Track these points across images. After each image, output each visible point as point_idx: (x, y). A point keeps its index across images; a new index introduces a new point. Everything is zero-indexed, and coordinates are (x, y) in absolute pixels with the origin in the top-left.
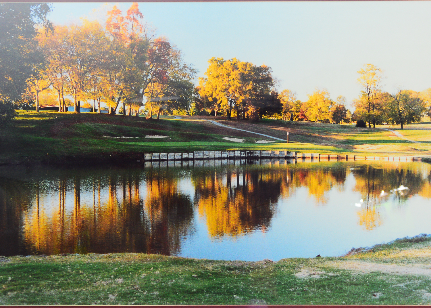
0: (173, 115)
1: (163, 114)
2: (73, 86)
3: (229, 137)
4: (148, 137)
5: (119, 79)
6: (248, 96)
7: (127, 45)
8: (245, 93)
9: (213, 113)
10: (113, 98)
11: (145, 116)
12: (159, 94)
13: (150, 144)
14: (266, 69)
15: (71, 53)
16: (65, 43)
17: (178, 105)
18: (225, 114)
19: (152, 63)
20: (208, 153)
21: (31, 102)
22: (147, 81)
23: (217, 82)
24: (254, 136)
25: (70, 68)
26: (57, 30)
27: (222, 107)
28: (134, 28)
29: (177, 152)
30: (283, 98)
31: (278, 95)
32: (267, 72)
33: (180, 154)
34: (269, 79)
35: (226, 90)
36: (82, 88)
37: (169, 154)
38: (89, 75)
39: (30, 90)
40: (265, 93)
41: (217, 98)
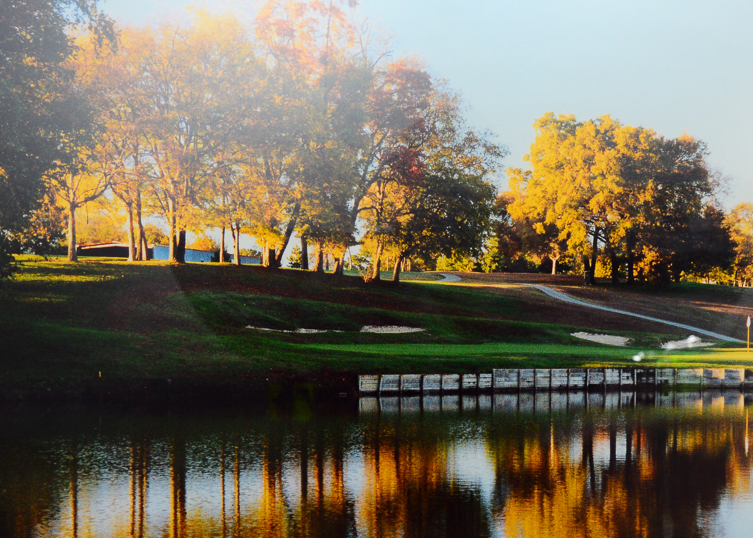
0: (437, 270)
1: (409, 268)
2: (166, 192)
3: (590, 332)
4: (368, 329)
5: (291, 172)
6: (642, 220)
7: (312, 79)
8: (633, 212)
9: (546, 266)
10: (274, 222)
11: (361, 274)
12: (399, 213)
13: (373, 349)
14: (691, 147)
15: (163, 103)
16: (146, 74)
17: (452, 243)
18: (579, 268)
19: (380, 127)
20: (532, 374)
21: (57, 234)
22: (368, 177)
23: (557, 180)
24: (659, 328)
25: (159, 142)
26: (124, 40)
27: (571, 251)
28: (332, 33)
29: (449, 373)
30: (737, 225)
31: (723, 219)
32: (694, 156)
33: (456, 376)
34: (699, 174)
35: (584, 203)
36: (192, 197)
37: (426, 377)
38: (210, 162)
39: (52, 201)
40: (688, 211)
41: (559, 224)
